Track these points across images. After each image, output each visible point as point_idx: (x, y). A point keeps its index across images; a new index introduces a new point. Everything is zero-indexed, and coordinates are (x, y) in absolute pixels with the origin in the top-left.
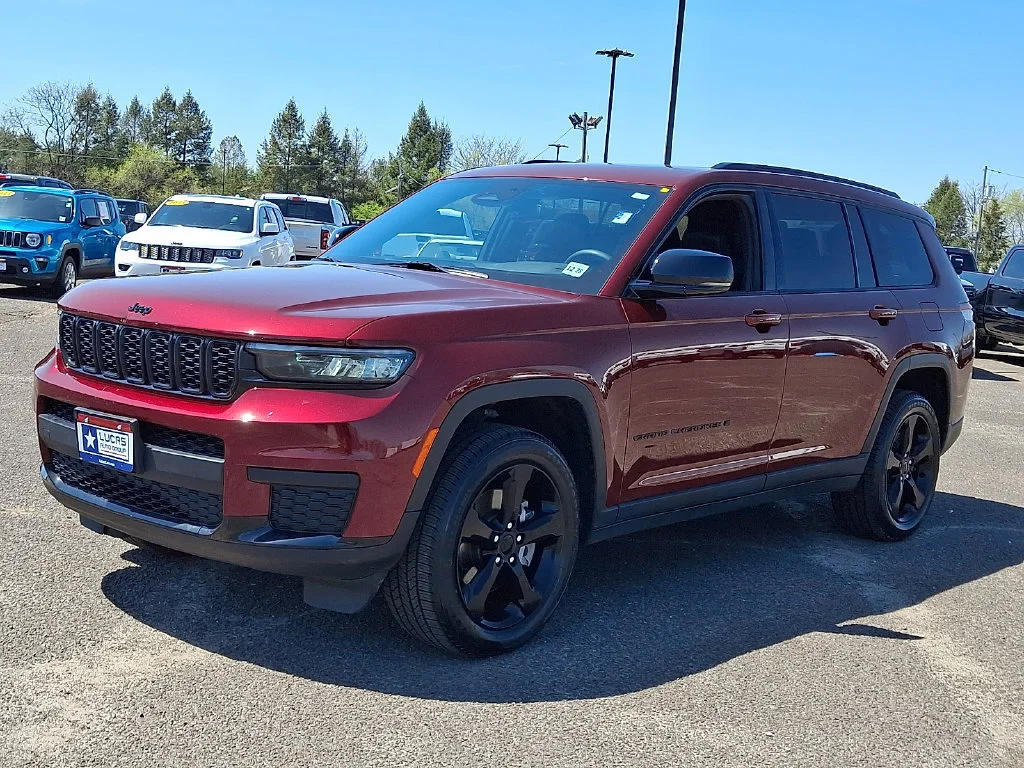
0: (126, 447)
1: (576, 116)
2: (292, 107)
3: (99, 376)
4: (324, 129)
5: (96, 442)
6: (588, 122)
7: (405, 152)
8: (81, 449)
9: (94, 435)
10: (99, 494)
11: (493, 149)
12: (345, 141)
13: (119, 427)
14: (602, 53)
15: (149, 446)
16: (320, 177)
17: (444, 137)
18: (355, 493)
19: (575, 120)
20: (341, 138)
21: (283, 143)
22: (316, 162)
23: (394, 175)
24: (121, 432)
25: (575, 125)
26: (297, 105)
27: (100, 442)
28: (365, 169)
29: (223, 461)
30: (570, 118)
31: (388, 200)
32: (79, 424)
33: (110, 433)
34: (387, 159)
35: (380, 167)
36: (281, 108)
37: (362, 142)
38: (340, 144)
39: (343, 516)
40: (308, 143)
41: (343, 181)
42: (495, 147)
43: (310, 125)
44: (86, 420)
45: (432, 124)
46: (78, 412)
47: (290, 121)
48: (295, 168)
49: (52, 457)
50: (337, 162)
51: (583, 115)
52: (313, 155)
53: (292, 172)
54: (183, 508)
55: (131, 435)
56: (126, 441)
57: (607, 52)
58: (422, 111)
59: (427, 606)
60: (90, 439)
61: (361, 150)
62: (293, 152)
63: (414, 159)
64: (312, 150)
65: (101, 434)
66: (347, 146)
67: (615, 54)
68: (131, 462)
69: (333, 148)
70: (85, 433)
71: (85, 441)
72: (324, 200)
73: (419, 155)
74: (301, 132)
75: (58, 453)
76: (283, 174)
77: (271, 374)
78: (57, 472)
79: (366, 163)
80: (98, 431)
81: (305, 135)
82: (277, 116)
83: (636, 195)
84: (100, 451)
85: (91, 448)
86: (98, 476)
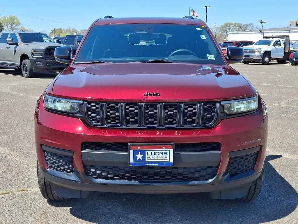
0: (168, 156)
5: (144, 158)
8: (132, 161)
9: (143, 153)
10: (130, 179)
18: (258, 153)
24: (165, 149)
27: (147, 156)
29: (220, 152)
32: (131, 151)
33: (156, 151)
44: (138, 148)
46: (131, 145)
55: (172, 151)
56: (168, 153)
60: (139, 156)
65: (149, 152)
68: (171, 161)
70: (135, 153)
77: (227, 113)
80: (147, 151)
83: (197, 29)
84: (146, 160)
85: (139, 160)
86: (132, 171)
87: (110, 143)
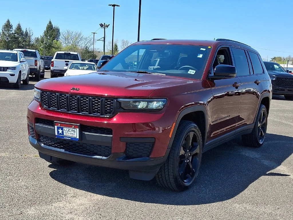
0: (76, 133)
1: (102, 24)
2: (8, 21)
3: (59, 111)
4: (19, 28)
5: (63, 132)
6: (105, 26)
7: (45, 35)
8: (56, 134)
9: (62, 129)
10: (61, 148)
11: (73, 34)
12: (26, 32)
13: (73, 127)
14: (111, 5)
15: (83, 132)
16: (19, 43)
17: (58, 30)
18: (153, 144)
19: (102, 25)
20: (25, 31)
21: (6, 33)
22: (17, 38)
23: (42, 42)
24: (74, 128)
25: (101, 27)
26: (10, 21)
27: (64, 132)
28: (33, 40)
29: (112, 136)
30: (100, 25)
31: (41, 50)
32: (56, 127)
33: (69, 129)
34: (40, 37)
35: (37, 40)
36: (5, 22)
37: (31, 32)
38: (24, 33)
39: (150, 151)
40: (14, 32)
41: (26, 44)
42: (74, 33)
43: (14, 27)
44: (59, 125)
45: (54, 26)
46: (55, 122)
47: (8, 26)
48: (10, 40)
49: (40, 137)
50: (24, 38)
51: (104, 24)
52: (16, 36)
53: (9, 42)
54: (95, 151)
55: (78, 129)
56: (76, 131)
57: (112, 5)
58: (50, 23)
59: (171, 177)
60: (60, 131)
61: (31, 35)
62: (9, 35)
63: (48, 37)
64: (16, 35)
65: (65, 129)
66: (27, 34)
67: (114, 6)
68: (78, 137)
69: (22, 34)
70: (58, 128)
71: (58, 132)
72: (34, 51)
73: (50, 36)
74: (12, 29)
75: (42, 136)
76: (6, 42)
77: (126, 108)
78: (42, 142)
79: (33, 38)
80: (64, 128)
81: (13, 30)
82: (4, 24)
83: (201, 49)
84: (64, 135)
85: (60, 134)
86: (61, 142)
87: (44, 120)
